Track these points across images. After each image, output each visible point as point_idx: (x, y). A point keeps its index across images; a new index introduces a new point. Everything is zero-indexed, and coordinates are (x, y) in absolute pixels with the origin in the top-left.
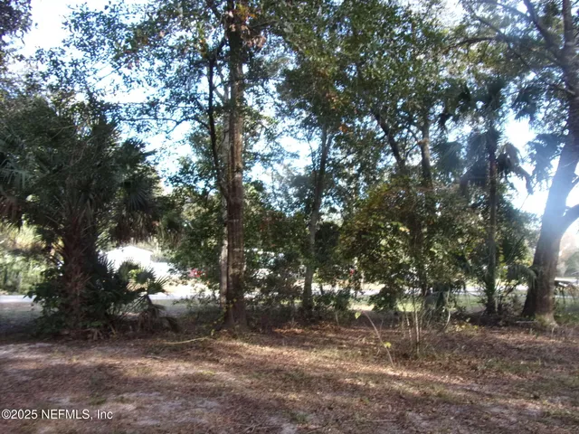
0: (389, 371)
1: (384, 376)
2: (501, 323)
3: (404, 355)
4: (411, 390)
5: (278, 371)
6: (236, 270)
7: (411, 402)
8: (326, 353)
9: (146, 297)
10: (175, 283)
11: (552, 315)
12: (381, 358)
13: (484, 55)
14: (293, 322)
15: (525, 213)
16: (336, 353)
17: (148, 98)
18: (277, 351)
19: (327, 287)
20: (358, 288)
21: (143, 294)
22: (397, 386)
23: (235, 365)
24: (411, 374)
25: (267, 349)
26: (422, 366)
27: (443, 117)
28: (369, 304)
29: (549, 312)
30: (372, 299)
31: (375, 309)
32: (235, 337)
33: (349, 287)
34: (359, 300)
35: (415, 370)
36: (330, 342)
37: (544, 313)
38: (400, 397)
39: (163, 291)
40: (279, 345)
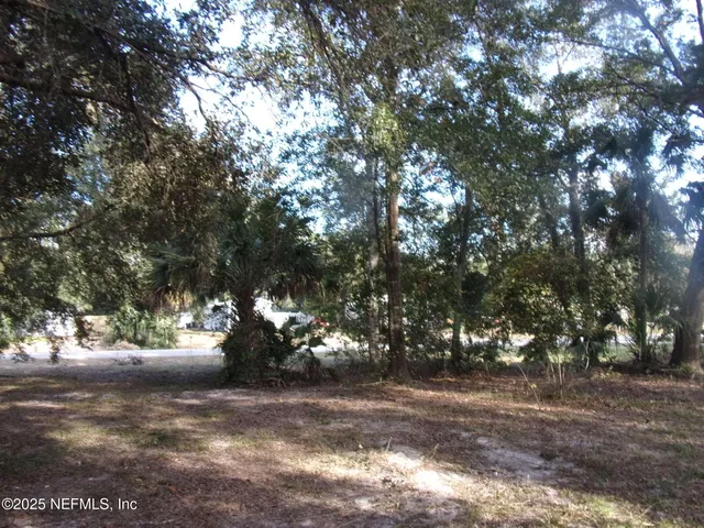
0: (536, 407)
1: (531, 410)
3: (548, 396)
4: (552, 418)
5: (445, 406)
6: (397, 326)
7: (551, 424)
8: (483, 395)
9: (309, 350)
11: (698, 362)
12: (530, 399)
14: (446, 372)
16: (490, 395)
18: (439, 394)
19: (475, 339)
20: (505, 340)
21: (305, 347)
22: (540, 415)
23: (408, 403)
24: (553, 409)
25: (431, 393)
26: (563, 404)
28: (519, 355)
29: (695, 359)
30: (522, 350)
31: (526, 360)
32: (400, 383)
33: (497, 338)
34: (507, 351)
35: (556, 406)
36: (484, 388)
37: (690, 361)
38: (542, 421)
39: (324, 344)
40: (440, 390)
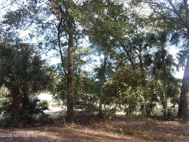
2: (169, 119)
8: (101, 132)
10: (55, 106)
13: (159, 24)
15: (178, 79)
16: (104, 132)
17: (38, 42)
27: (146, 46)
39: (48, 109)
